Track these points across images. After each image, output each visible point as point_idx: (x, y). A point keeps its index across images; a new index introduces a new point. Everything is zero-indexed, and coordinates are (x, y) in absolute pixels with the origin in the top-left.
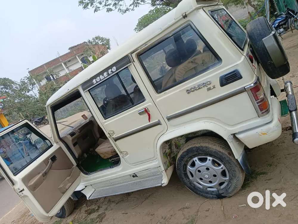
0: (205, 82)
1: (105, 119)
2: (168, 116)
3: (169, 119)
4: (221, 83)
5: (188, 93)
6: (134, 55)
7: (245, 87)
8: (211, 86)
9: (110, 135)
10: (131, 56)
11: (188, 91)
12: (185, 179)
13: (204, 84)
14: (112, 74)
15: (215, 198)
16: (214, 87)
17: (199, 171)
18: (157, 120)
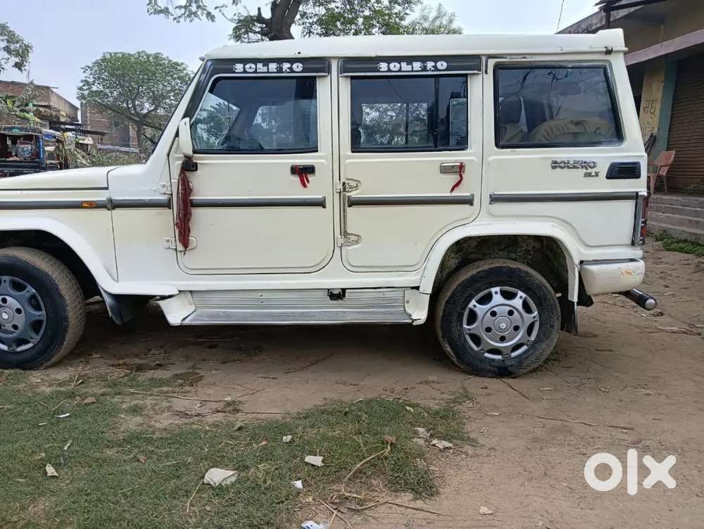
0: (588, 161)
1: (353, 152)
2: (496, 193)
3: (495, 199)
4: (610, 172)
5: (554, 168)
6: (492, 62)
7: (640, 194)
8: (593, 171)
9: (344, 189)
10: (487, 62)
11: (555, 165)
12: (454, 324)
13: (585, 163)
14: (433, 71)
15: (494, 372)
16: (597, 174)
17: (494, 314)
18: (469, 194)
